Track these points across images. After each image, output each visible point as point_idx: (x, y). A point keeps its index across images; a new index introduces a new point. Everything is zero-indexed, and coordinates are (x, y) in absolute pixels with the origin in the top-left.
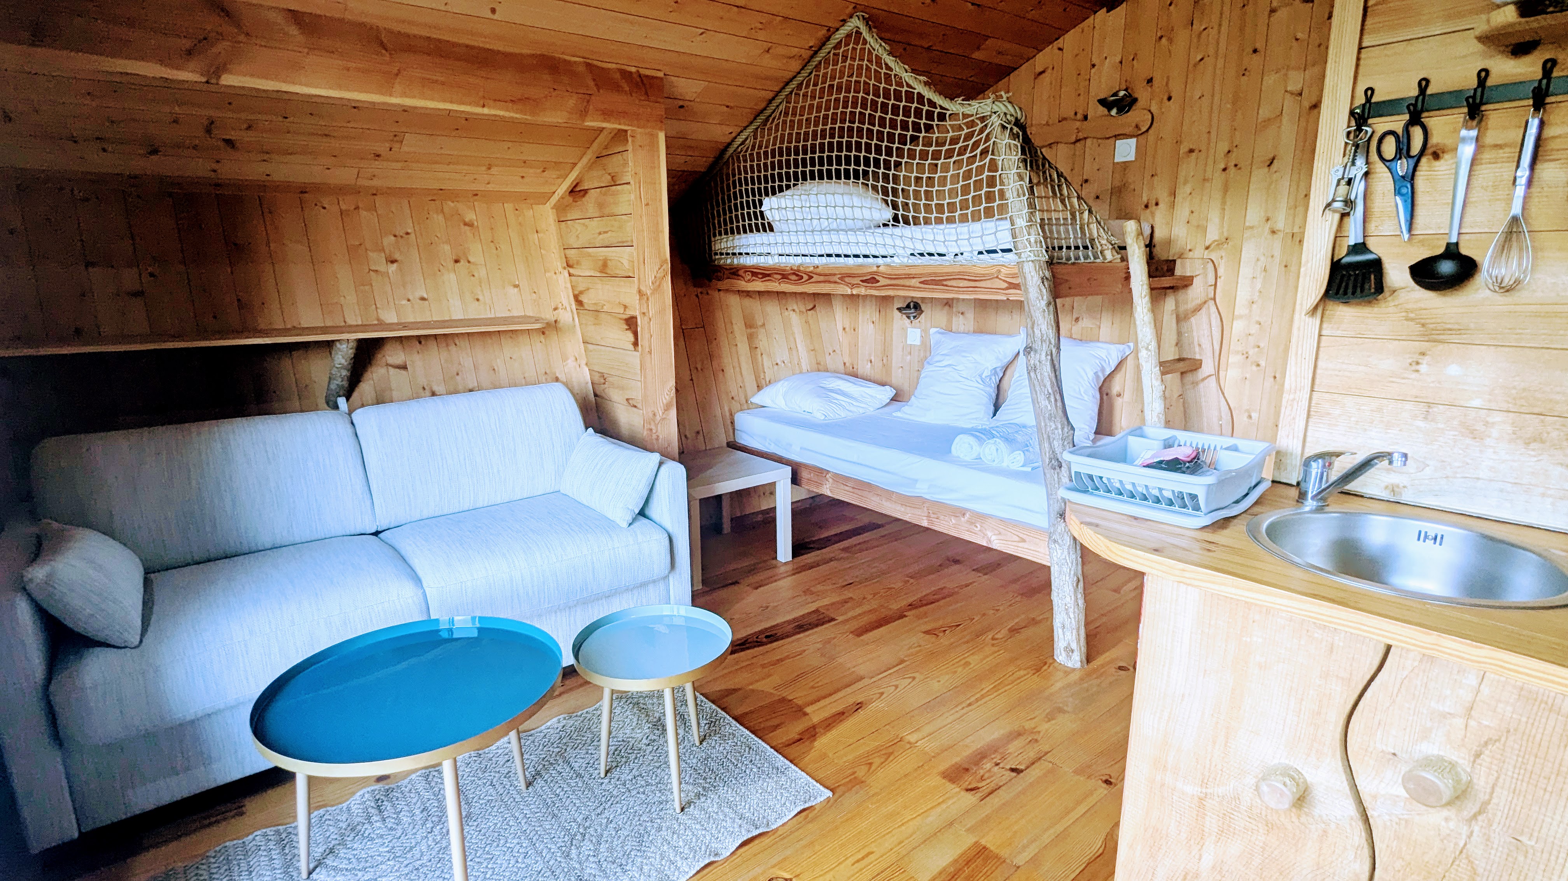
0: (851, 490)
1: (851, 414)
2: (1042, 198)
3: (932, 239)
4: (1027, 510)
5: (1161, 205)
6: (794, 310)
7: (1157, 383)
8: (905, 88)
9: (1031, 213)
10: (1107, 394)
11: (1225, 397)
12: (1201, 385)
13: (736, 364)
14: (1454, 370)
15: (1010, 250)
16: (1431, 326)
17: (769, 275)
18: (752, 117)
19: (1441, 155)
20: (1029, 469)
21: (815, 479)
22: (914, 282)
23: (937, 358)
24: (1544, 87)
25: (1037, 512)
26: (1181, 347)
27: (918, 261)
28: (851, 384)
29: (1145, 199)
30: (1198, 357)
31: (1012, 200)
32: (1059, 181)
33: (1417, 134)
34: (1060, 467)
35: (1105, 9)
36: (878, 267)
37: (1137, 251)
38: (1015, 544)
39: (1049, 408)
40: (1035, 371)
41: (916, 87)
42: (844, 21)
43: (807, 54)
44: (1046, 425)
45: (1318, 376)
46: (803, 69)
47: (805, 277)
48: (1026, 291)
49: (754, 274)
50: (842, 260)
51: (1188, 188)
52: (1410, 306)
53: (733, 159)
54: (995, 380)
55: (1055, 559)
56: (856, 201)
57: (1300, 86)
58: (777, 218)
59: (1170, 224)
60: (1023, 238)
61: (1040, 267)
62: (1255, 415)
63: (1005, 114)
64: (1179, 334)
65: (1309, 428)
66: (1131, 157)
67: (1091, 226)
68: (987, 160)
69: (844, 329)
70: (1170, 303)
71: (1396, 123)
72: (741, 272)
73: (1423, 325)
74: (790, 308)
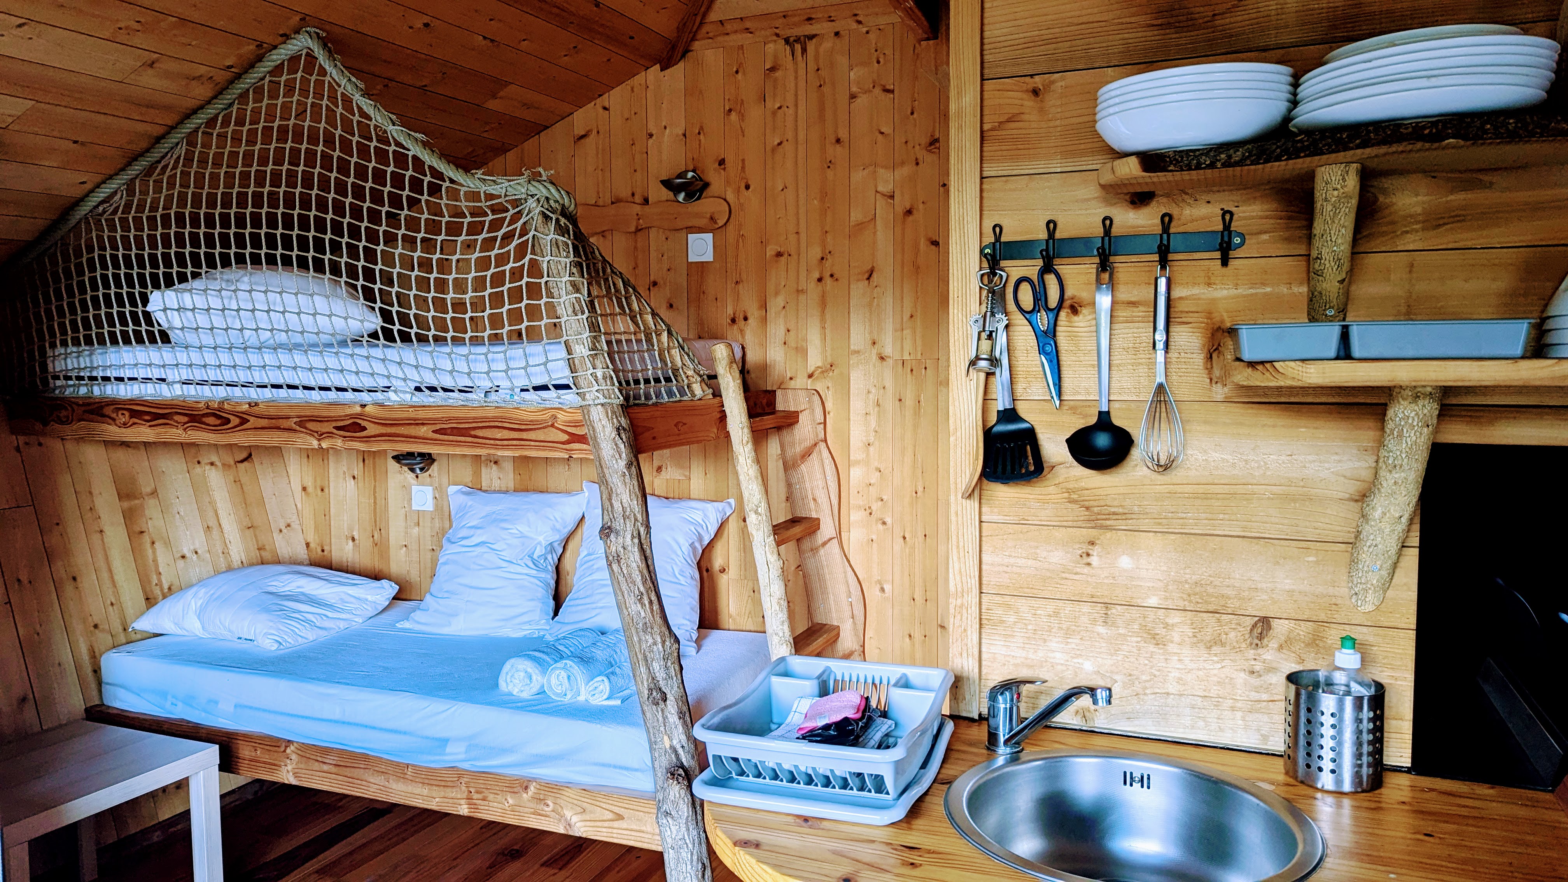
0: (334, 769)
1: (325, 633)
2: (606, 315)
3: (450, 368)
4: (621, 768)
5: (750, 321)
6: (212, 464)
7: (773, 558)
8: (393, 147)
9: (595, 337)
10: (707, 570)
11: (851, 566)
12: (822, 552)
13: (102, 564)
14: (1125, 562)
15: (567, 387)
16: (1096, 509)
17: (163, 416)
18: (125, 161)
19: (1079, 308)
20: (618, 702)
21: (266, 758)
22: (423, 431)
23: (464, 533)
24: (1165, 242)
25: (636, 770)
26: (793, 502)
27: (426, 398)
28: (322, 583)
29: (730, 311)
30: (814, 515)
31: (566, 318)
32: (627, 291)
33: (1051, 280)
34: (665, 701)
35: (658, 66)
36: (363, 406)
37: (732, 384)
38: (606, 824)
39: (643, 614)
40: (619, 562)
41: (411, 147)
42: (286, 37)
43: (222, 76)
44: (640, 640)
45: (984, 573)
46: (215, 97)
47: (235, 421)
48: (597, 446)
49: (134, 414)
50: (299, 394)
51: (780, 301)
52: (1071, 485)
53: (88, 223)
54: (552, 559)
55: (669, 840)
56: (320, 303)
57: (891, 187)
58: (177, 323)
59: (763, 345)
60: (586, 373)
61: (614, 412)
62: (887, 587)
63: (547, 199)
64: (789, 485)
65: (983, 641)
66: (709, 257)
67: (673, 352)
68: (526, 260)
69: (304, 489)
70: (773, 447)
71: (1030, 268)
72: (108, 411)
73: (1087, 508)
74: (204, 461)
